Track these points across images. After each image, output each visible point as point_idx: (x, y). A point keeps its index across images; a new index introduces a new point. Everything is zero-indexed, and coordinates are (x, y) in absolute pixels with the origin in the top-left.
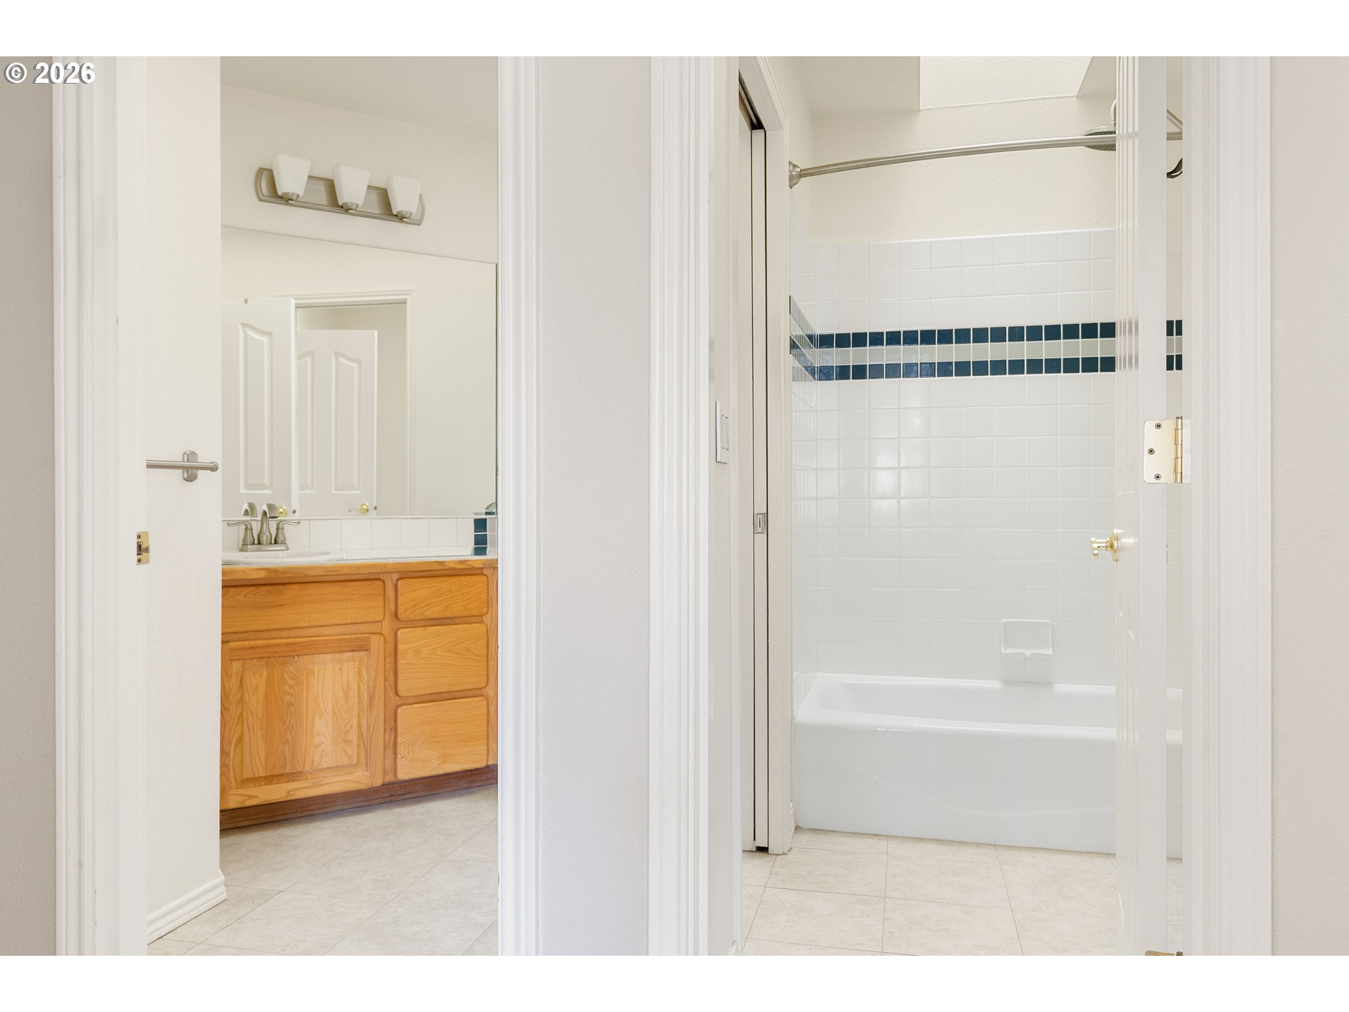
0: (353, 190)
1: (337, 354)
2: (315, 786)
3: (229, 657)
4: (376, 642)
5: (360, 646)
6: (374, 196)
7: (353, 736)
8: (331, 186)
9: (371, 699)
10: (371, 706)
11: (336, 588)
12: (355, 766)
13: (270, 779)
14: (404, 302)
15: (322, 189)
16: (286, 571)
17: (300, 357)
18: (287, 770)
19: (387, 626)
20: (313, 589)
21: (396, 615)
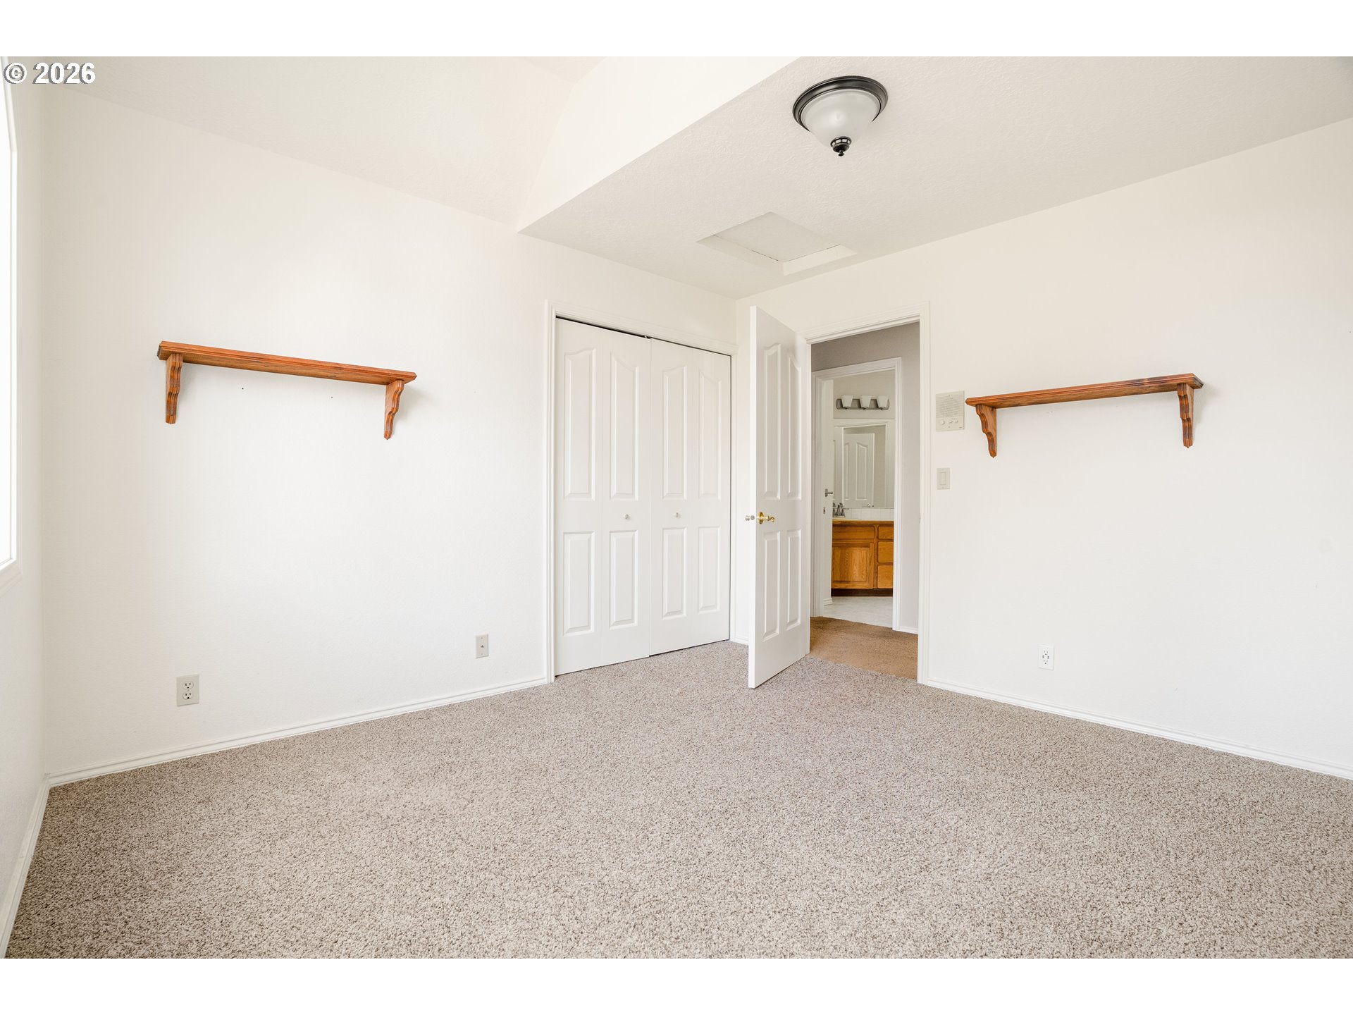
0: (866, 402)
1: (858, 444)
2: (853, 586)
3: (834, 546)
4: (872, 545)
5: (867, 546)
6: (873, 402)
7: (864, 573)
8: (859, 401)
9: (870, 562)
10: (870, 564)
11: (860, 528)
12: (866, 582)
13: (841, 582)
14: (885, 426)
15: (856, 402)
16: (846, 522)
17: (845, 445)
18: (846, 580)
19: (875, 540)
20: (853, 528)
21: (878, 537)
